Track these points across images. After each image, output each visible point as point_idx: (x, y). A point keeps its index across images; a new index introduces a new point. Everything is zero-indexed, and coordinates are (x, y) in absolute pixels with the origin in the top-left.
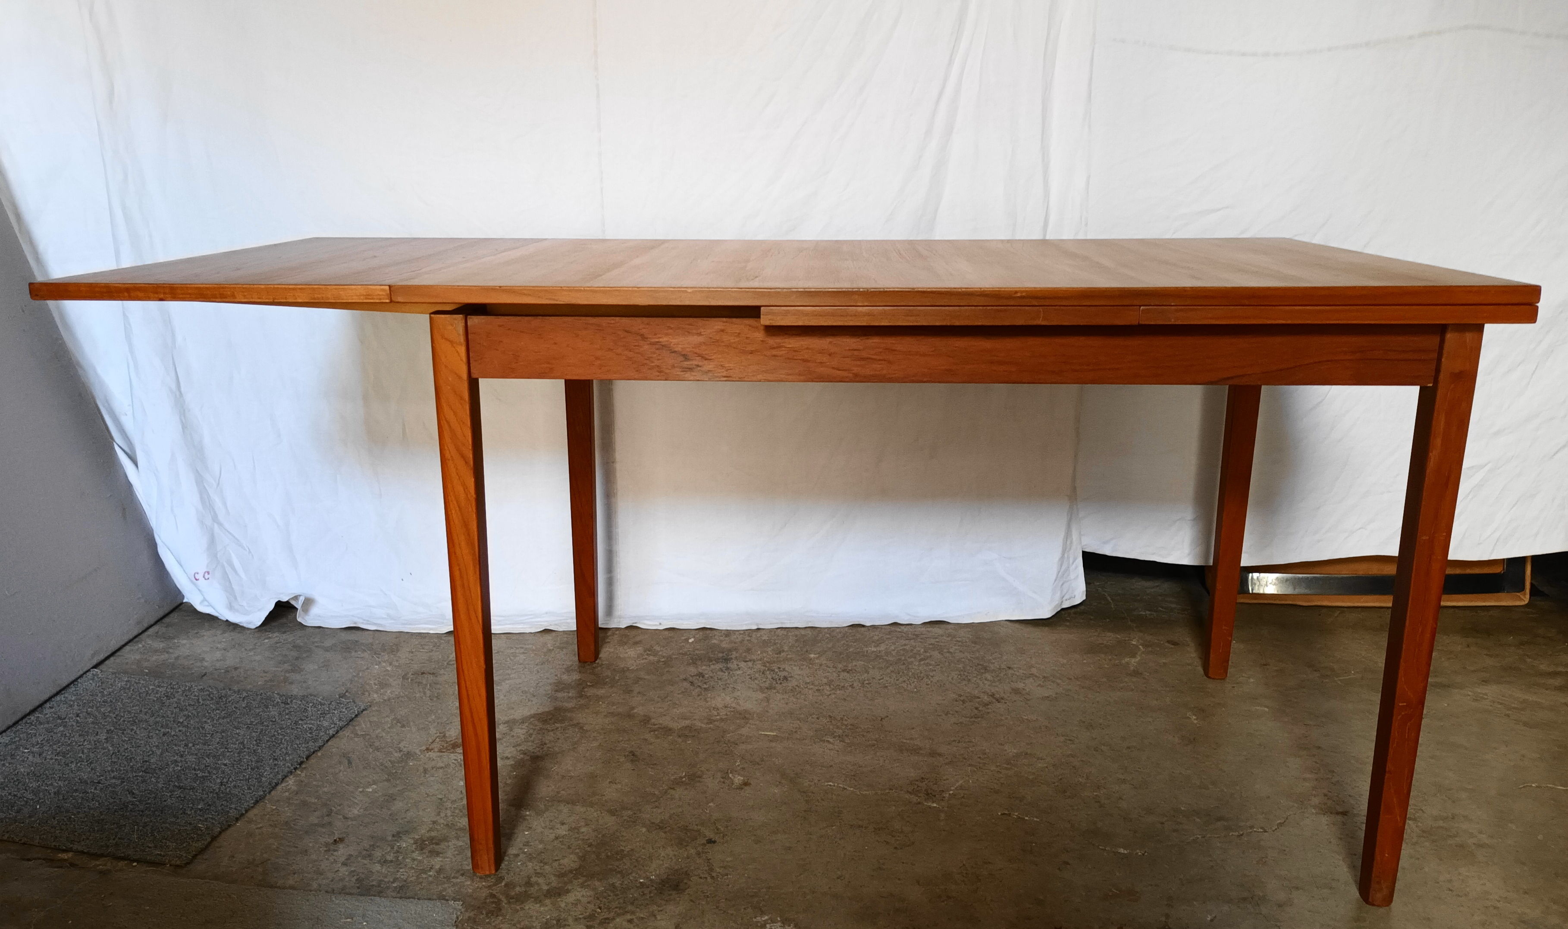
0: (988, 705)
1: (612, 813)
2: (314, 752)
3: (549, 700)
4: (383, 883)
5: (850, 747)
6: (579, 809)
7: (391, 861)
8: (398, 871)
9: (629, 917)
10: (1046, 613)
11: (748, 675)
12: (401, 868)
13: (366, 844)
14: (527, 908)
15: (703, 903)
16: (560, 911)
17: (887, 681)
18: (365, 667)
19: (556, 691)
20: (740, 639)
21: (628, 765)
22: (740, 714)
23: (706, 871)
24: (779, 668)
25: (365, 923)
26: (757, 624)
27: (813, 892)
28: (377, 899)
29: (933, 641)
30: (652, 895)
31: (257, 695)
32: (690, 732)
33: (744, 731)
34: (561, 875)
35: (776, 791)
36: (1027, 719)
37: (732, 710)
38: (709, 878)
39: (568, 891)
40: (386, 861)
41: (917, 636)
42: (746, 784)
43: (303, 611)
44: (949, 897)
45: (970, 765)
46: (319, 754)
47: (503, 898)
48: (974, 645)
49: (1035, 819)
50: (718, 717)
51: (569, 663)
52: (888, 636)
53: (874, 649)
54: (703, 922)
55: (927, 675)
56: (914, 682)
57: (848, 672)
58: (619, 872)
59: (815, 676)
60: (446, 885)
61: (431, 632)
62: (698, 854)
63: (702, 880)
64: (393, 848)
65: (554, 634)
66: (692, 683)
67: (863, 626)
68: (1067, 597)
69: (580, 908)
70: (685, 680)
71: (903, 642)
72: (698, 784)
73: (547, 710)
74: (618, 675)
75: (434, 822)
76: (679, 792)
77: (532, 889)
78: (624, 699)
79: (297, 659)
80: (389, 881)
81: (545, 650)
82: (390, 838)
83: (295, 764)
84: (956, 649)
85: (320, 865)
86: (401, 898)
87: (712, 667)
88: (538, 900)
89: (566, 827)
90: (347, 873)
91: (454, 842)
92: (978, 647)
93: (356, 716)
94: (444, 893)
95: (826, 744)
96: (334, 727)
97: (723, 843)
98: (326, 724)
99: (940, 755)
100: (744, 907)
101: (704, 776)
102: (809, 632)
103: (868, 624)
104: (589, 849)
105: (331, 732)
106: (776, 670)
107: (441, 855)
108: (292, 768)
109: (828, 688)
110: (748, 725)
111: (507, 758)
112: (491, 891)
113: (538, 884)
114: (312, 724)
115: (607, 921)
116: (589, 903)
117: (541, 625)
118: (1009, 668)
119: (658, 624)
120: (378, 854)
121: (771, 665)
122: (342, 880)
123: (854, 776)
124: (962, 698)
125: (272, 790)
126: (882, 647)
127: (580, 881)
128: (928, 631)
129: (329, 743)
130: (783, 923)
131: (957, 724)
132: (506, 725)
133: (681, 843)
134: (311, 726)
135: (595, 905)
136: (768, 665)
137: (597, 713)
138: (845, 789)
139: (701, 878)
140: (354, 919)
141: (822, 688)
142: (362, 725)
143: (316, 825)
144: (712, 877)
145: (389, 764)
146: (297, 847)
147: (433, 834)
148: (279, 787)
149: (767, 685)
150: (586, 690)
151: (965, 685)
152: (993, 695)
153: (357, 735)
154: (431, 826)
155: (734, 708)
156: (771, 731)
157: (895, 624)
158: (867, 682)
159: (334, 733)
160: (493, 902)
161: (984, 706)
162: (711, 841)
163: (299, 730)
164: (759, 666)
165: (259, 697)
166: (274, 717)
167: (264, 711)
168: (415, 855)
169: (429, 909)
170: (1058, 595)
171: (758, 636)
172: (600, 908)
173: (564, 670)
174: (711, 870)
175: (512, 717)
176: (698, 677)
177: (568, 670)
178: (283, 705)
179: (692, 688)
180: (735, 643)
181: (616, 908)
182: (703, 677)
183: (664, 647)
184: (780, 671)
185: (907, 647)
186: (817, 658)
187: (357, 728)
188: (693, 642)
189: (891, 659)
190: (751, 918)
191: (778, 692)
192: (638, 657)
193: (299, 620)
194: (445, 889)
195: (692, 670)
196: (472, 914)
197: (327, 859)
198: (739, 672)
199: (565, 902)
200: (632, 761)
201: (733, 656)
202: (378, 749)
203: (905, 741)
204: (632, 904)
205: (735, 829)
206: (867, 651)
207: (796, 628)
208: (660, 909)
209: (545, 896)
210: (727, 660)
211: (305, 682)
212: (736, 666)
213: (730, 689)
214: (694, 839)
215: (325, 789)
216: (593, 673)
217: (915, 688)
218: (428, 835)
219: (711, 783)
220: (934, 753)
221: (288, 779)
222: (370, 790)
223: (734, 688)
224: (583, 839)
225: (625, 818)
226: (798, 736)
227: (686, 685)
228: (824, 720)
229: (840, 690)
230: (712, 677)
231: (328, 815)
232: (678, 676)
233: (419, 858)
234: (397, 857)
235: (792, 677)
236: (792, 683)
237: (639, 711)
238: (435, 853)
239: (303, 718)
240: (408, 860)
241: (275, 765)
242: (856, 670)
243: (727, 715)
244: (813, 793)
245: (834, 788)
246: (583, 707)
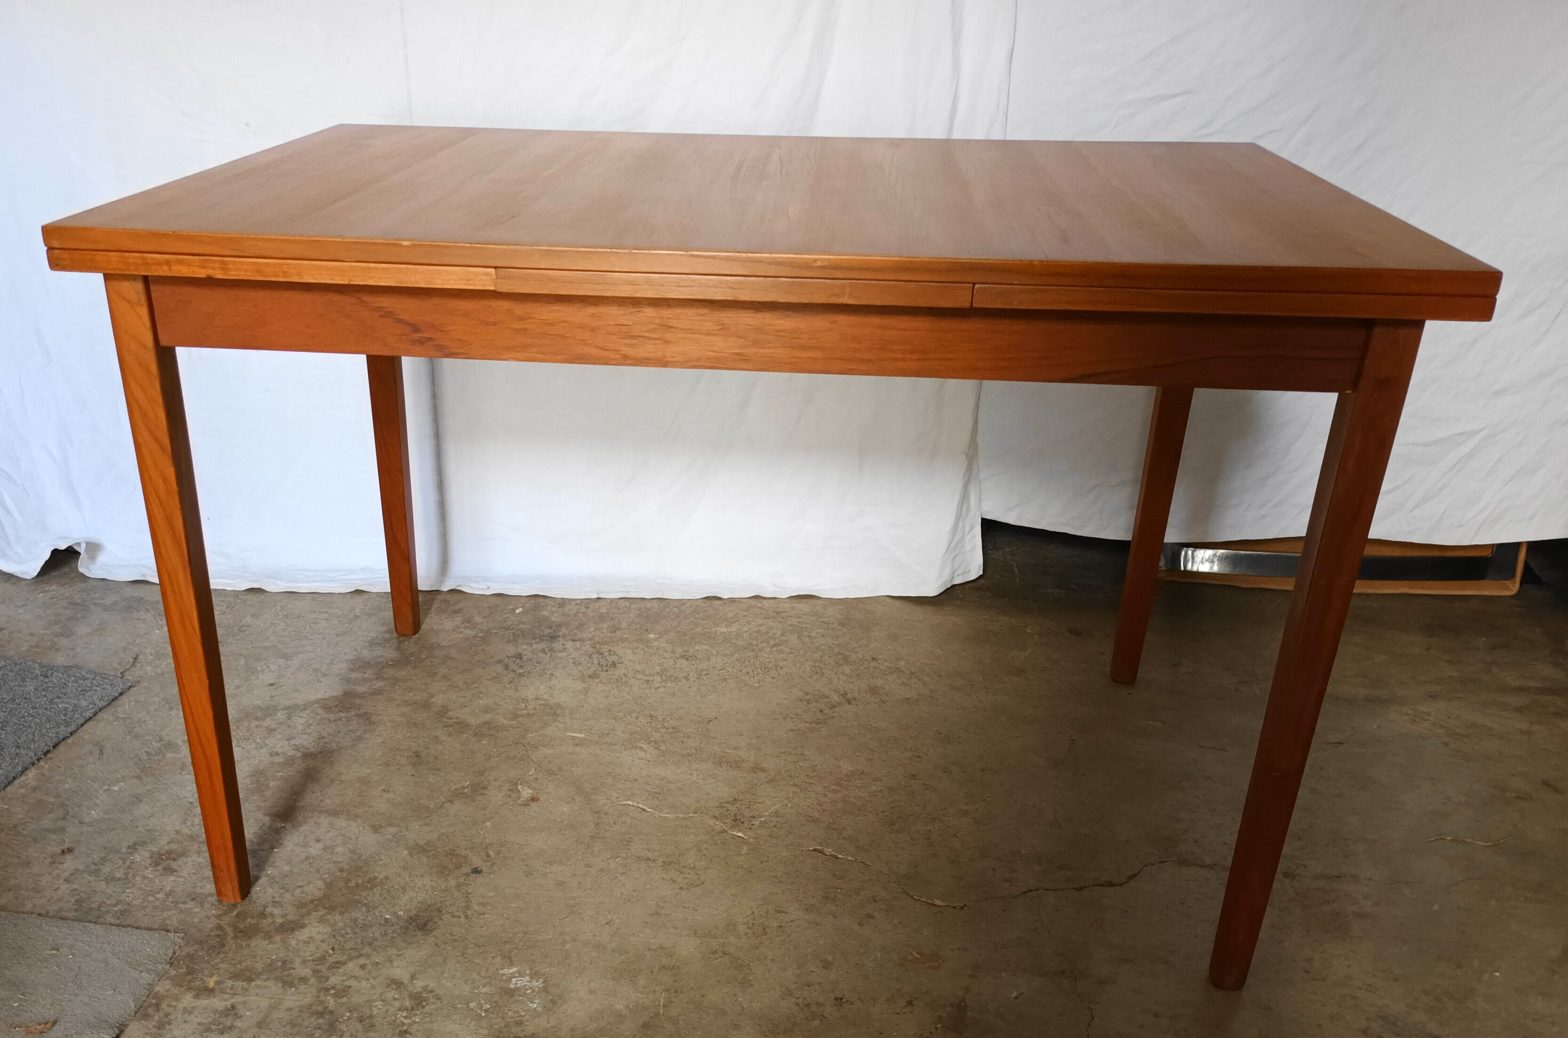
0: (836, 707)
1: (376, 829)
2: (64, 739)
3: (341, 682)
4: (104, 905)
5: (664, 756)
6: (341, 822)
7: (119, 879)
8: (124, 892)
9: (362, 961)
10: (932, 590)
11: (573, 658)
12: (128, 888)
13: (96, 857)
14: (254, 944)
15: (449, 948)
16: (289, 951)
17: (728, 672)
18: (144, 632)
19: (352, 670)
20: (574, 612)
21: (408, 770)
22: (551, 708)
23: (462, 907)
24: (610, 651)
25: (70, 957)
26: (598, 593)
27: (575, 940)
28: (92, 926)
29: (794, 621)
30: (395, 935)
31: (16, 664)
32: (488, 730)
33: (549, 731)
34: (301, 905)
35: (565, 809)
36: (875, 727)
37: (543, 702)
38: (463, 917)
39: (303, 926)
40: (113, 879)
41: (778, 613)
42: (534, 799)
43: (89, 558)
44: (725, 953)
45: (795, 785)
46: (70, 741)
47: (229, 930)
48: (840, 628)
49: (850, 858)
50: (525, 712)
51: (373, 635)
52: (744, 613)
53: (724, 630)
54: (443, 972)
55: (776, 666)
56: (758, 675)
57: (687, 659)
58: (366, 905)
59: (647, 664)
60: (173, 912)
61: (229, 588)
62: (458, 886)
63: (454, 920)
64: (124, 862)
65: (365, 596)
66: (507, 667)
67: (720, 599)
68: (960, 571)
69: (312, 947)
70: (500, 662)
71: (760, 621)
72: (480, 798)
73: (335, 694)
74: (425, 652)
75: (177, 832)
76: (457, 807)
77: (265, 921)
78: (424, 684)
79: (71, 618)
80: (111, 904)
81: (352, 616)
82: (124, 850)
83: (40, 753)
84: (818, 633)
85: (40, 881)
86: (118, 926)
87: (534, 646)
88: (268, 936)
89: (319, 846)
90: (67, 892)
91: (195, 857)
92: (845, 630)
93: (121, 694)
94: (167, 922)
95: (638, 751)
96: (92, 709)
97: (490, 874)
98: (84, 703)
99: (763, 770)
100: (492, 955)
101: (490, 788)
102: (655, 604)
103: (725, 596)
104: (338, 874)
105: (88, 714)
106: (606, 654)
107: (175, 874)
108: (35, 758)
109: (659, 680)
110: (556, 723)
111: (277, 754)
112: (219, 922)
113: (273, 916)
114: (68, 703)
115: (338, 965)
116: (322, 941)
117: (354, 584)
118: (874, 659)
119: (486, 587)
120: (106, 869)
121: (602, 647)
122: (60, 900)
123: (659, 793)
124: (808, 697)
125: (7, 786)
126: (734, 628)
127: (320, 913)
128: (792, 608)
129: (85, 727)
130: (531, 978)
131: (793, 731)
132: (285, 712)
133: (443, 871)
134: (68, 706)
135: (329, 945)
136: (598, 646)
137: (390, 700)
138: (643, 810)
139: (454, 916)
140: (61, 950)
141: (652, 678)
142: (126, 704)
143: (47, 830)
144: (467, 916)
145: (144, 757)
146: (19, 858)
147: (173, 847)
148: (17, 782)
149: (591, 672)
150: (385, 670)
151: (817, 680)
152: (844, 695)
153: (117, 719)
154: (173, 837)
155: (546, 700)
156: (580, 732)
157: (757, 597)
158: (705, 672)
159: (91, 716)
160: (217, 936)
161: (831, 708)
162: (476, 871)
163: (52, 710)
164: (587, 647)
165: (18, 667)
166: (29, 694)
167: (19, 686)
168: (148, 872)
169: (145, 942)
170: (948, 571)
171: (597, 607)
172: (333, 949)
173: (366, 644)
174: (468, 907)
175: (293, 702)
176: (515, 659)
177: (373, 643)
178: (42, 678)
179: (505, 672)
180: (568, 616)
181: (352, 949)
182: (521, 659)
183: (485, 617)
184: (610, 655)
185: (763, 629)
186: (656, 640)
187: (119, 709)
188: (520, 613)
189: (741, 643)
190: (497, 970)
191: (601, 682)
192: (454, 630)
193: (81, 570)
194: (170, 917)
195: (511, 650)
196: (191, 950)
197: (50, 874)
198: (564, 654)
199: (297, 940)
200: (414, 764)
201: (561, 633)
202: (136, 737)
203: (728, 751)
204: (370, 944)
205: (507, 857)
206: (716, 632)
207: (642, 599)
208: (399, 953)
209: (276, 930)
210: (553, 638)
211: (73, 649)
212: (561, 646)
213: (547, 676)
214: (458, 867)
215: (67, 786)
216: (398, 648)
217: (758, 682)
218: (167, 848)
219: (495, 797)
220: (757, 768)
221: (28, 772)
222: (116, 788)
223: (552, 674)
224: (335, 862)
225: (389, 837)
226: (609, 740)
227: (500, 668)
228: (643, 720)
229: (672, 681)
230: (530, 660)
231: (64, 819)
232: (493, 657)
233: (151, 876)
234: (126, 874)
235: (622, 663)
236: (620, 671)
237: (439, 700)
238: (170, 870)
239: (61, 695)
240: (138, 878)
241: (17, 754)
242: (696, 657)
243: (535, 709)
244: (606, 814)
245: (632, 808)
246: (378, 692)
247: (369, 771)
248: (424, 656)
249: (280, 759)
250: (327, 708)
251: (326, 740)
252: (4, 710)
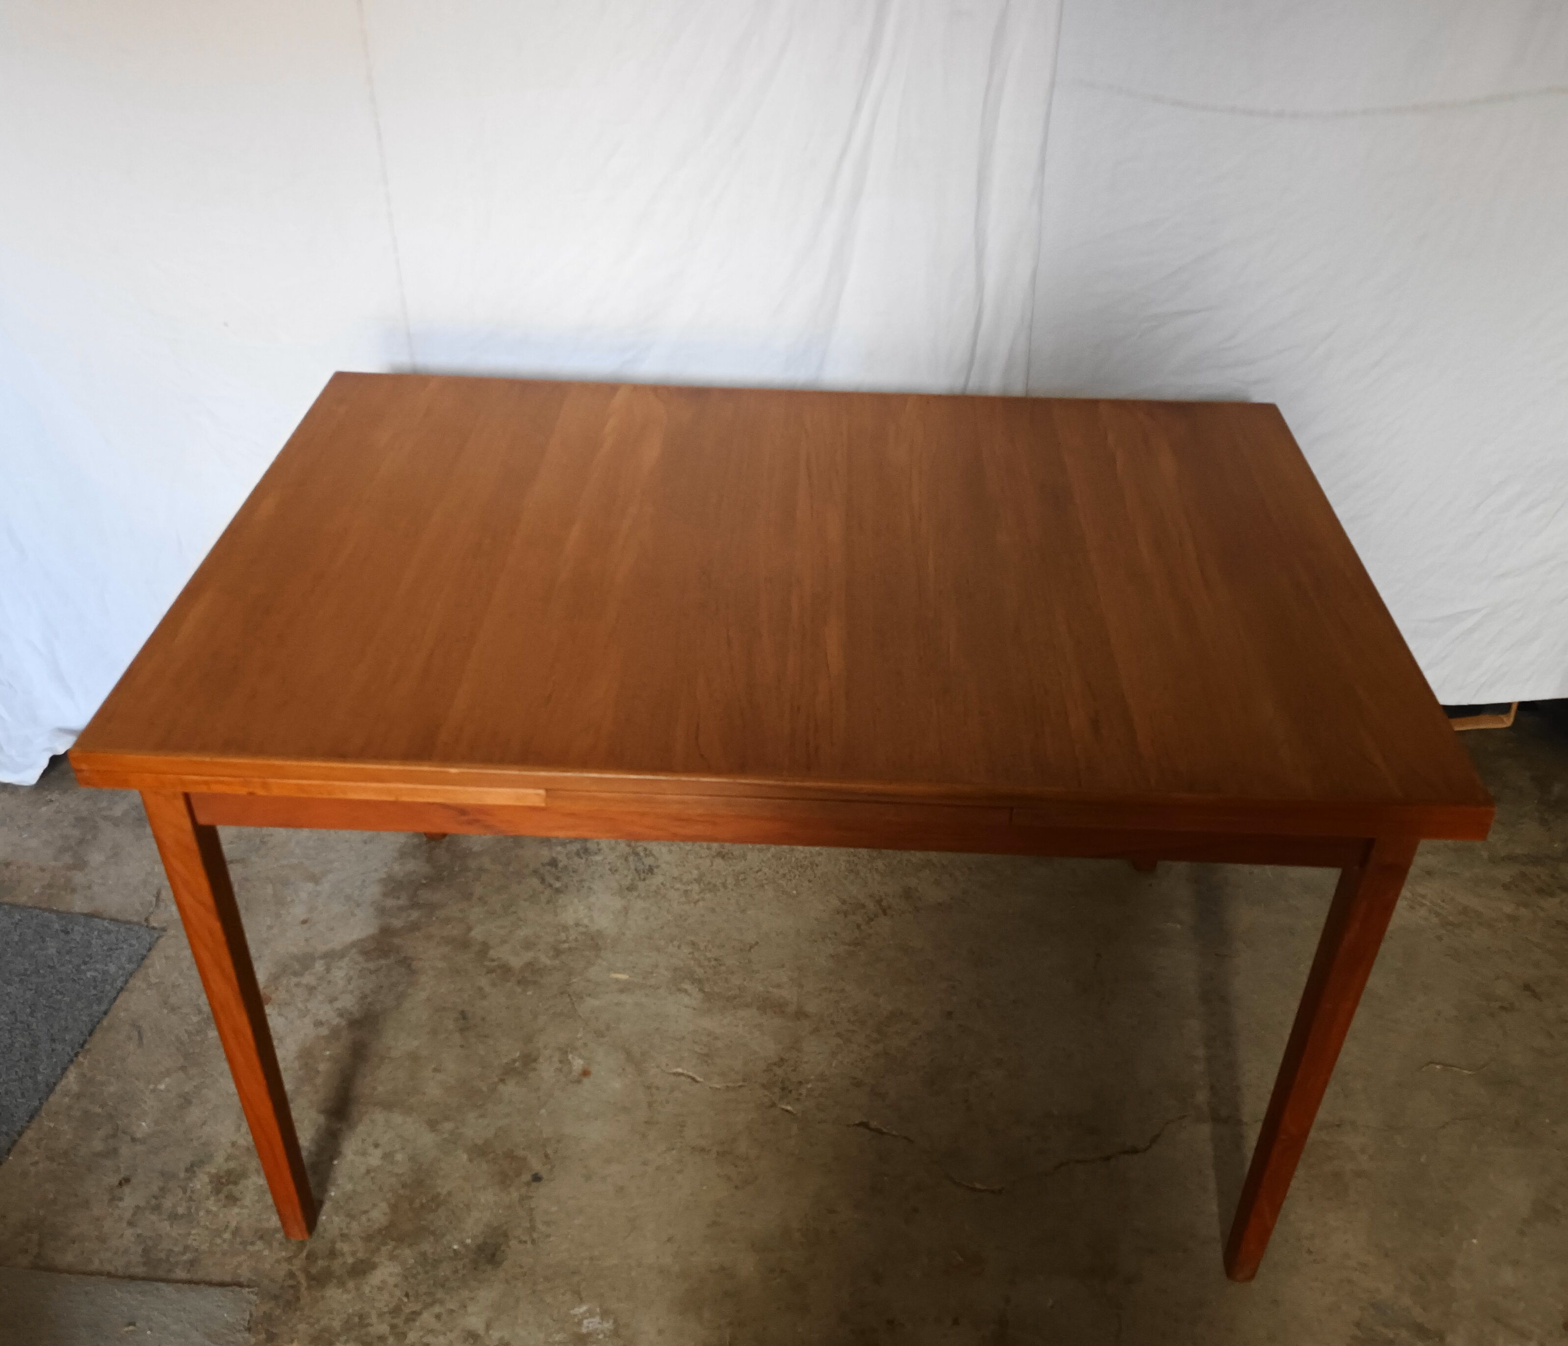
0: (872, 920)
1: (433, 1125)
2: (98, 1022)
3: (376, 913)
4: (172, 1254)
5: (710, 1001)
6: (397, 1118)
7: (182, 1216)
8: (189, 1234)
9: (437, 1309)
11: (609, 863)
12: (193, 1228)
13: (155, 1188)
14: (328, 1295)
15: (520, 1285)
16: (364, 1301)
19: (385, 895)
21: (457, 1038)
22: (592, 939)
23: (527, 1229)
24: (645, 849)
25: (148, 1334)
27: (640, 1265)
28: (165, 1286)
30: (465, 1271)
31: (32, 916)
32: (531, 975)
33: (593, 973)
34: (369, 1238)
35: (617, 1086)
36: (911, 947)
37: (584, 930)
38: (529, 1241)
39: (374, 1266)
40: (176, 1216)
42: (586, 1073)
44: (782, 1271)
45: (838, 1035)
46: (105, 1023)
47: (302, 1278)
50: (566, 946)
51: (402, 840)
54: (516, 1317)
55: (811, 864)
56: (795, 876)
57: (723, 857)
58: (433, 1232)
59: (684, 866)
60: (243, 1257)
62: (521, 1200)
63: (521, 1247)
64: (185, 1192)
66: (543, 880)
69: (386, 1294)
70: (535, 872)
72: (531, 1075)
73: (372, 932)
75: (234, 1144)
76: (509, 1089)
77: (336, 1262)
78: (461, 911)
79: (81, 841)
80: (179, 1252)
82: (182, 1175)
83: (77, 1045)
85: (103, 1226)
86: (189, 1283)
87: (568, 845)
88: (340, 1282)
89: (378, 1152)
90: (132, 1239)
91: (253, 1179)
93: (150, 950)
94: (239, 1272)
95: (683, 996)
96: (122, 974)
97: (550, 1181)
98: (112, 969)
99: (806, 1016)
100: (562, 1290)
101: (540, 1060)
104: (401, 1192)
105: (119, 984)
106: (642, 854)
107: (238, 1203)
108: (72, 1054)
109: (697, 889)
110: (600, 961)
111: (321, 1024)
112: (290, 1267)
113: (343, 1254)
114: (96, 970)
115: (413, 1317)
116: (396, 1286)
120: (168, 1203)
121: (637, 843)
122: (126, 1251)
123: (707, 1054)
124: (845, 908)
125: (48, 1096)
127: (390, 1247)
129: (118, 1002)
130: (602, 1318)
131: (833, 957)
132: (323, 961)
133: (504, 1181)
134: (95, 973)
135: (402, 1290)
136: (633, 842)
137: (429, 937)
138: (694, 1079)
139: (520, 1242)
140: (138, 1325)
141: (690, 887)
143: (99, 1154)
144: (533, 1240)
145: (185, 1038)
146: (76, 1196)
147: (232, 1165)
148: (58, 1089)
149: (628, 882)
150: (419, 892)
151: (852, 881)
152: (880, 902)
153: (149, 985)
154: (229, 1151)
155: (586, 926)
156: (623, 971)
158: (741, 877)
159: (122, 985)
160: (291, 1286)
161: (868, 922)
162: (537, 1178)
163: (81, 982)
164: (622, 846)
165: (35, 921)
166: (53, 960)
167: (41, 949)
168: (212, 1204)
169: (220, 1304)
172: (407, 1295)
174: (533, 1228)
175: (329, 946)
176: (549, 866)
178: (62, 935)
179: (542, 887)
181: (425, 1294)
182: (556, 866)
184: (646, 856)
187: (150, 971)
190: (568, 1309)
191: (639, 896)
194: (241, 1265)
195: (545, 852)
196: (267, 1309)
197: (111, 1215)
198: (598, 858)
199: (371, 1285)
200: (462, 1029)
202: (173, 1009)
203: (771, 989)
204: (443, 1287)
205: (565, 1156)
208: (472, 1295)
209: (348, 1274)
211: (89, 887)
212: (596, 844)
213: (585, 890)
214: (518, 1174)
215: (112, 1089)
216: (429, 860)
217: (796, 888)
218: (225, 1167)
219: (547, 1071)
220: (800, 1014)
221: (68, 1073)
222: (162, 1087)
223: (590, 888)
224: (397, 1175)
225: (446, 1136)
226: (653, 981)
227: (535, 882)
228: (686, 950)
229: (710, 891)
230: (566, 867)
231: (114, 1136)
232: (527, 866)
233: (214, 1209)
234: (189, 1208)
235: (658, 867)
236: (657, 880)
237: (477, 934)
238: (232, 1200)
239: (87, 959)
240: (201, 1213)
241: (53, 1050)
242: (732, 854)
243: (576, 940)
244: (658, 1088)
245: (683, 1078)
246: (414, 927)
247: (416, 1043)
248: (457, 869)
249: (324, 1031)
250: (366, 954)
251: (369, 1000)
252: (30, 986)
